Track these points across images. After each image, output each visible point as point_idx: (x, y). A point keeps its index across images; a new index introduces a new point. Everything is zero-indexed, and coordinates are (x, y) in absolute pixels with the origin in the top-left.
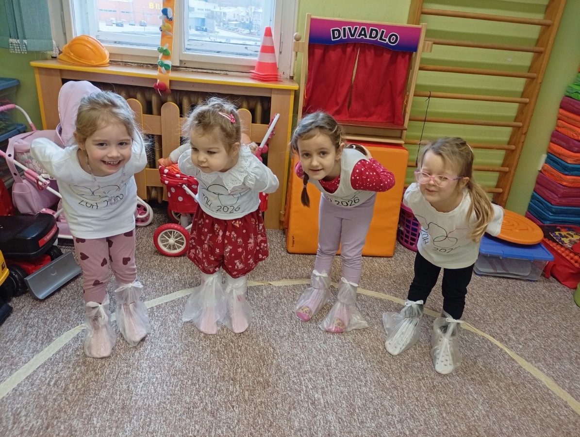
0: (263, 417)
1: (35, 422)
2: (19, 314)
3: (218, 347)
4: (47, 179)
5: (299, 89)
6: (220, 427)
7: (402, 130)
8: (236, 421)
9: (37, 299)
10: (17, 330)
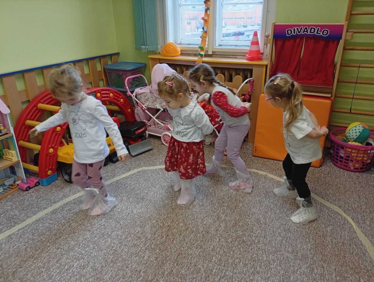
4: (146, 107)
5: (268, 64)
6: (173, 214)
8: (180, 214)
9: (132, 156)
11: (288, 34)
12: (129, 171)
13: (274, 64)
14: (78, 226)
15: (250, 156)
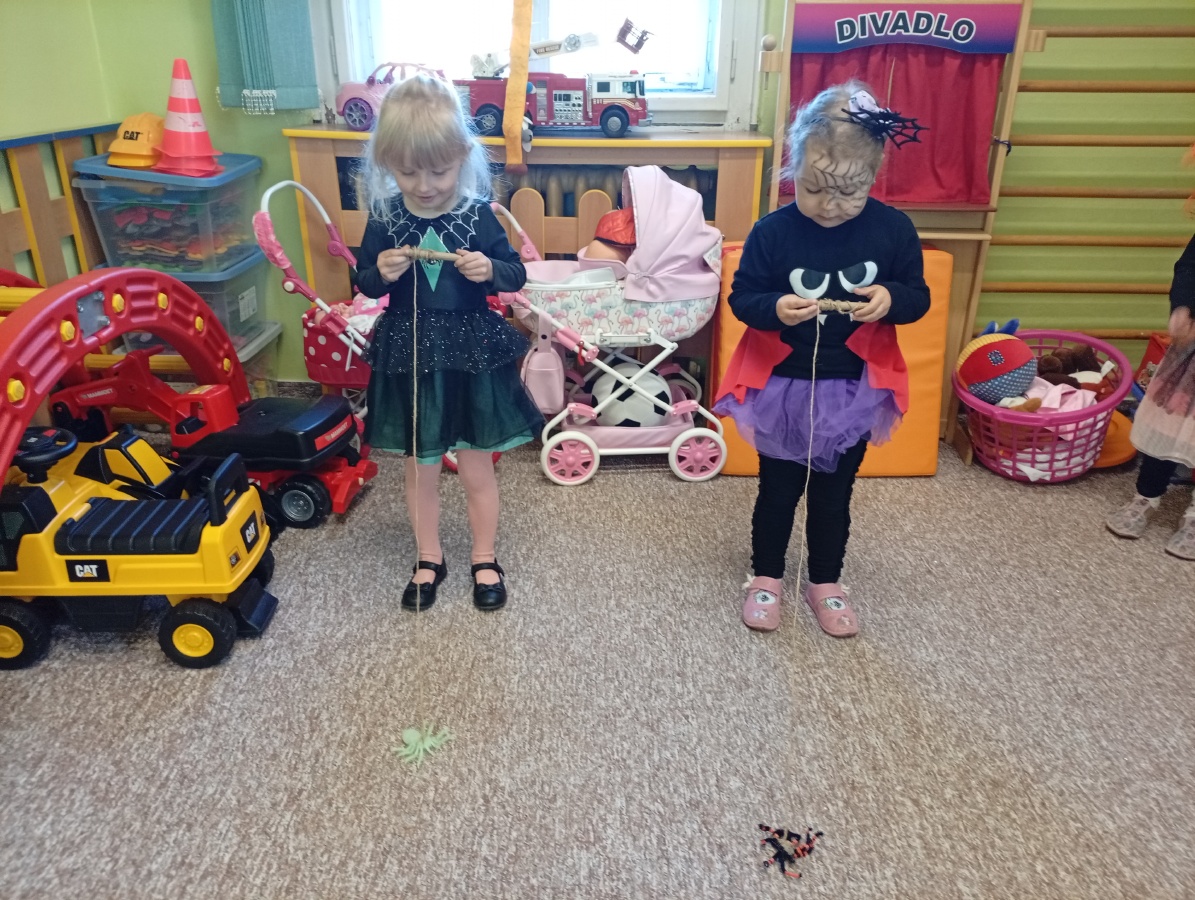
0: (744, 735)
1: (346, 730)
2: (290, 568)
3: (645, 622)
5: (773, 146)
7: (986, 213)
10: (290, 592)
11: (842, 37)
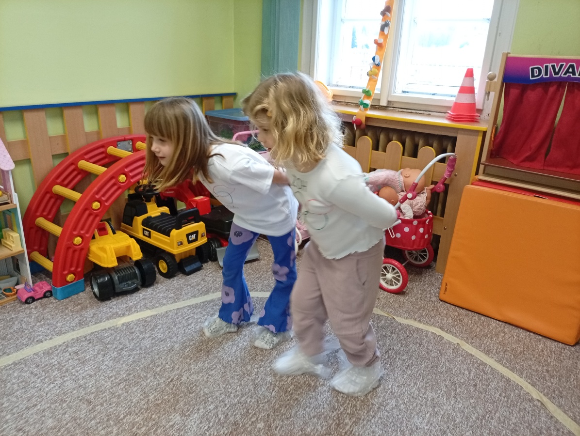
5: (487, 130)
10: (196, 280)
11: (533, 76)
12: (206, 294)
13: (500, 132)
14: (74, 389)
15: (434, 299)
